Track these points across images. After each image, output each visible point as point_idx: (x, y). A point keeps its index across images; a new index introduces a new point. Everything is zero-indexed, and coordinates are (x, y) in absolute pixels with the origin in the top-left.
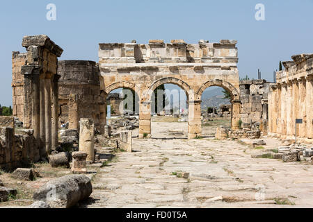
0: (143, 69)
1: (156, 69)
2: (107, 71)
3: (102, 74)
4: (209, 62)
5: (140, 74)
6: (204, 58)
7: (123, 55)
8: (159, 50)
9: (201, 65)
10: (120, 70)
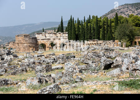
0: (47, 39)
1: (50, 39)
2: (39, 40)
3: (38, 40)
4: (62, 37)
5: (47, 40)
6: (61, 36)
7: (42, 36)
8: (50, 34)
9: (60, 38)
10: (42, 39)
